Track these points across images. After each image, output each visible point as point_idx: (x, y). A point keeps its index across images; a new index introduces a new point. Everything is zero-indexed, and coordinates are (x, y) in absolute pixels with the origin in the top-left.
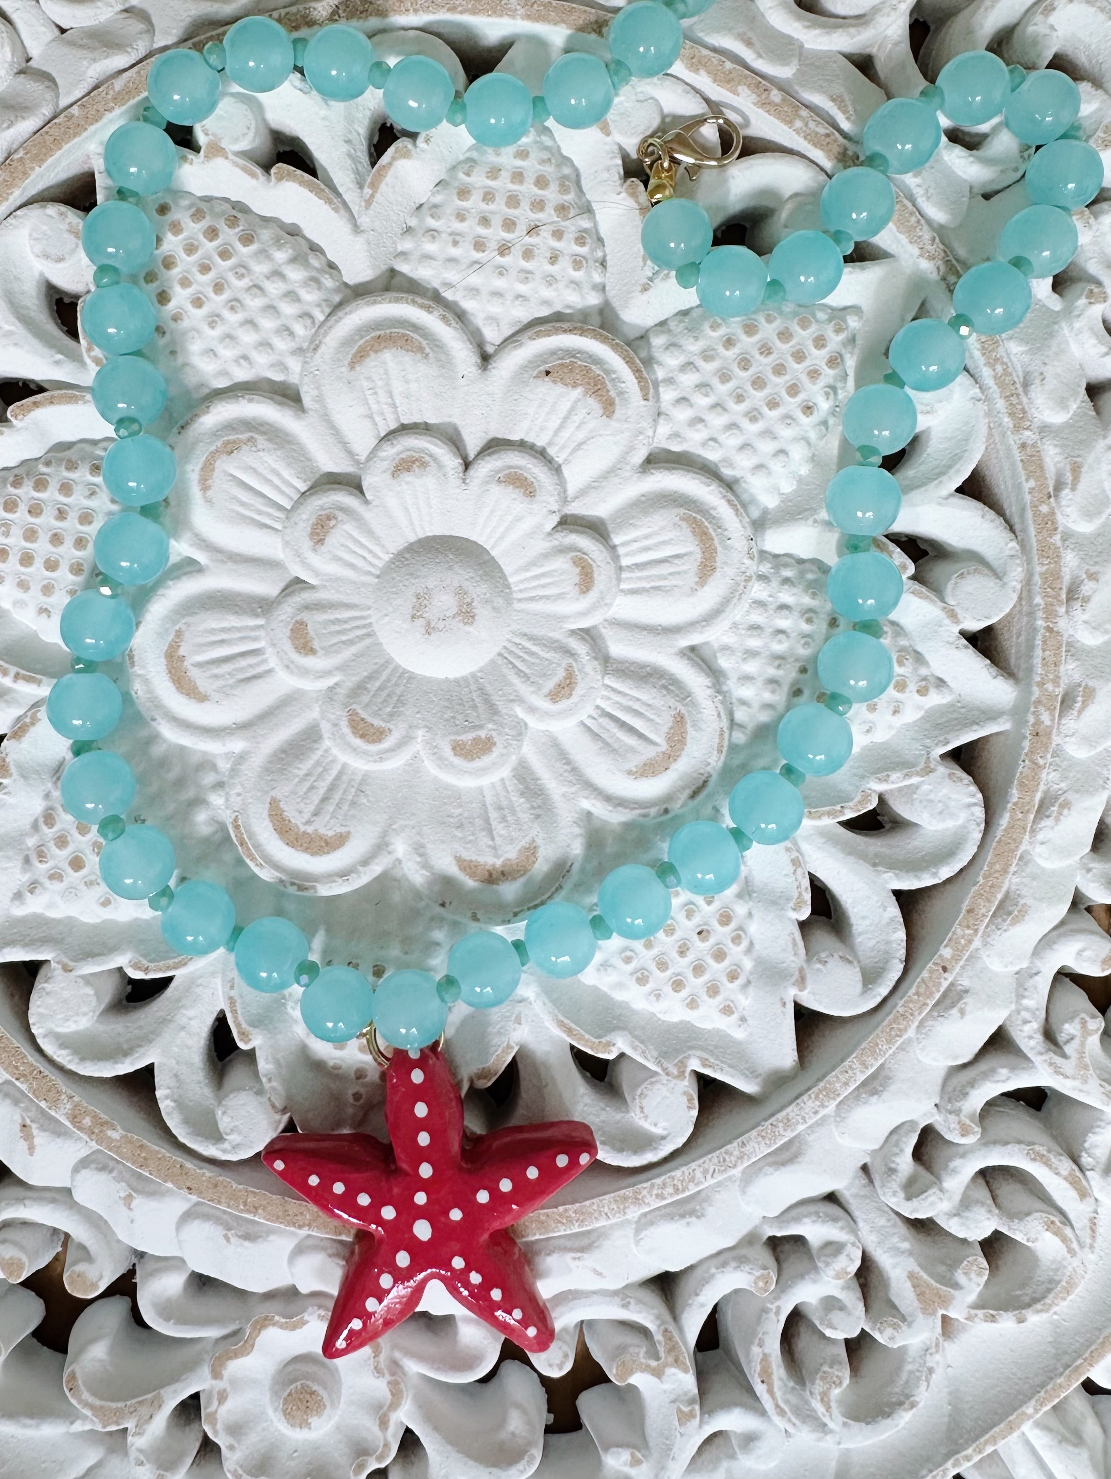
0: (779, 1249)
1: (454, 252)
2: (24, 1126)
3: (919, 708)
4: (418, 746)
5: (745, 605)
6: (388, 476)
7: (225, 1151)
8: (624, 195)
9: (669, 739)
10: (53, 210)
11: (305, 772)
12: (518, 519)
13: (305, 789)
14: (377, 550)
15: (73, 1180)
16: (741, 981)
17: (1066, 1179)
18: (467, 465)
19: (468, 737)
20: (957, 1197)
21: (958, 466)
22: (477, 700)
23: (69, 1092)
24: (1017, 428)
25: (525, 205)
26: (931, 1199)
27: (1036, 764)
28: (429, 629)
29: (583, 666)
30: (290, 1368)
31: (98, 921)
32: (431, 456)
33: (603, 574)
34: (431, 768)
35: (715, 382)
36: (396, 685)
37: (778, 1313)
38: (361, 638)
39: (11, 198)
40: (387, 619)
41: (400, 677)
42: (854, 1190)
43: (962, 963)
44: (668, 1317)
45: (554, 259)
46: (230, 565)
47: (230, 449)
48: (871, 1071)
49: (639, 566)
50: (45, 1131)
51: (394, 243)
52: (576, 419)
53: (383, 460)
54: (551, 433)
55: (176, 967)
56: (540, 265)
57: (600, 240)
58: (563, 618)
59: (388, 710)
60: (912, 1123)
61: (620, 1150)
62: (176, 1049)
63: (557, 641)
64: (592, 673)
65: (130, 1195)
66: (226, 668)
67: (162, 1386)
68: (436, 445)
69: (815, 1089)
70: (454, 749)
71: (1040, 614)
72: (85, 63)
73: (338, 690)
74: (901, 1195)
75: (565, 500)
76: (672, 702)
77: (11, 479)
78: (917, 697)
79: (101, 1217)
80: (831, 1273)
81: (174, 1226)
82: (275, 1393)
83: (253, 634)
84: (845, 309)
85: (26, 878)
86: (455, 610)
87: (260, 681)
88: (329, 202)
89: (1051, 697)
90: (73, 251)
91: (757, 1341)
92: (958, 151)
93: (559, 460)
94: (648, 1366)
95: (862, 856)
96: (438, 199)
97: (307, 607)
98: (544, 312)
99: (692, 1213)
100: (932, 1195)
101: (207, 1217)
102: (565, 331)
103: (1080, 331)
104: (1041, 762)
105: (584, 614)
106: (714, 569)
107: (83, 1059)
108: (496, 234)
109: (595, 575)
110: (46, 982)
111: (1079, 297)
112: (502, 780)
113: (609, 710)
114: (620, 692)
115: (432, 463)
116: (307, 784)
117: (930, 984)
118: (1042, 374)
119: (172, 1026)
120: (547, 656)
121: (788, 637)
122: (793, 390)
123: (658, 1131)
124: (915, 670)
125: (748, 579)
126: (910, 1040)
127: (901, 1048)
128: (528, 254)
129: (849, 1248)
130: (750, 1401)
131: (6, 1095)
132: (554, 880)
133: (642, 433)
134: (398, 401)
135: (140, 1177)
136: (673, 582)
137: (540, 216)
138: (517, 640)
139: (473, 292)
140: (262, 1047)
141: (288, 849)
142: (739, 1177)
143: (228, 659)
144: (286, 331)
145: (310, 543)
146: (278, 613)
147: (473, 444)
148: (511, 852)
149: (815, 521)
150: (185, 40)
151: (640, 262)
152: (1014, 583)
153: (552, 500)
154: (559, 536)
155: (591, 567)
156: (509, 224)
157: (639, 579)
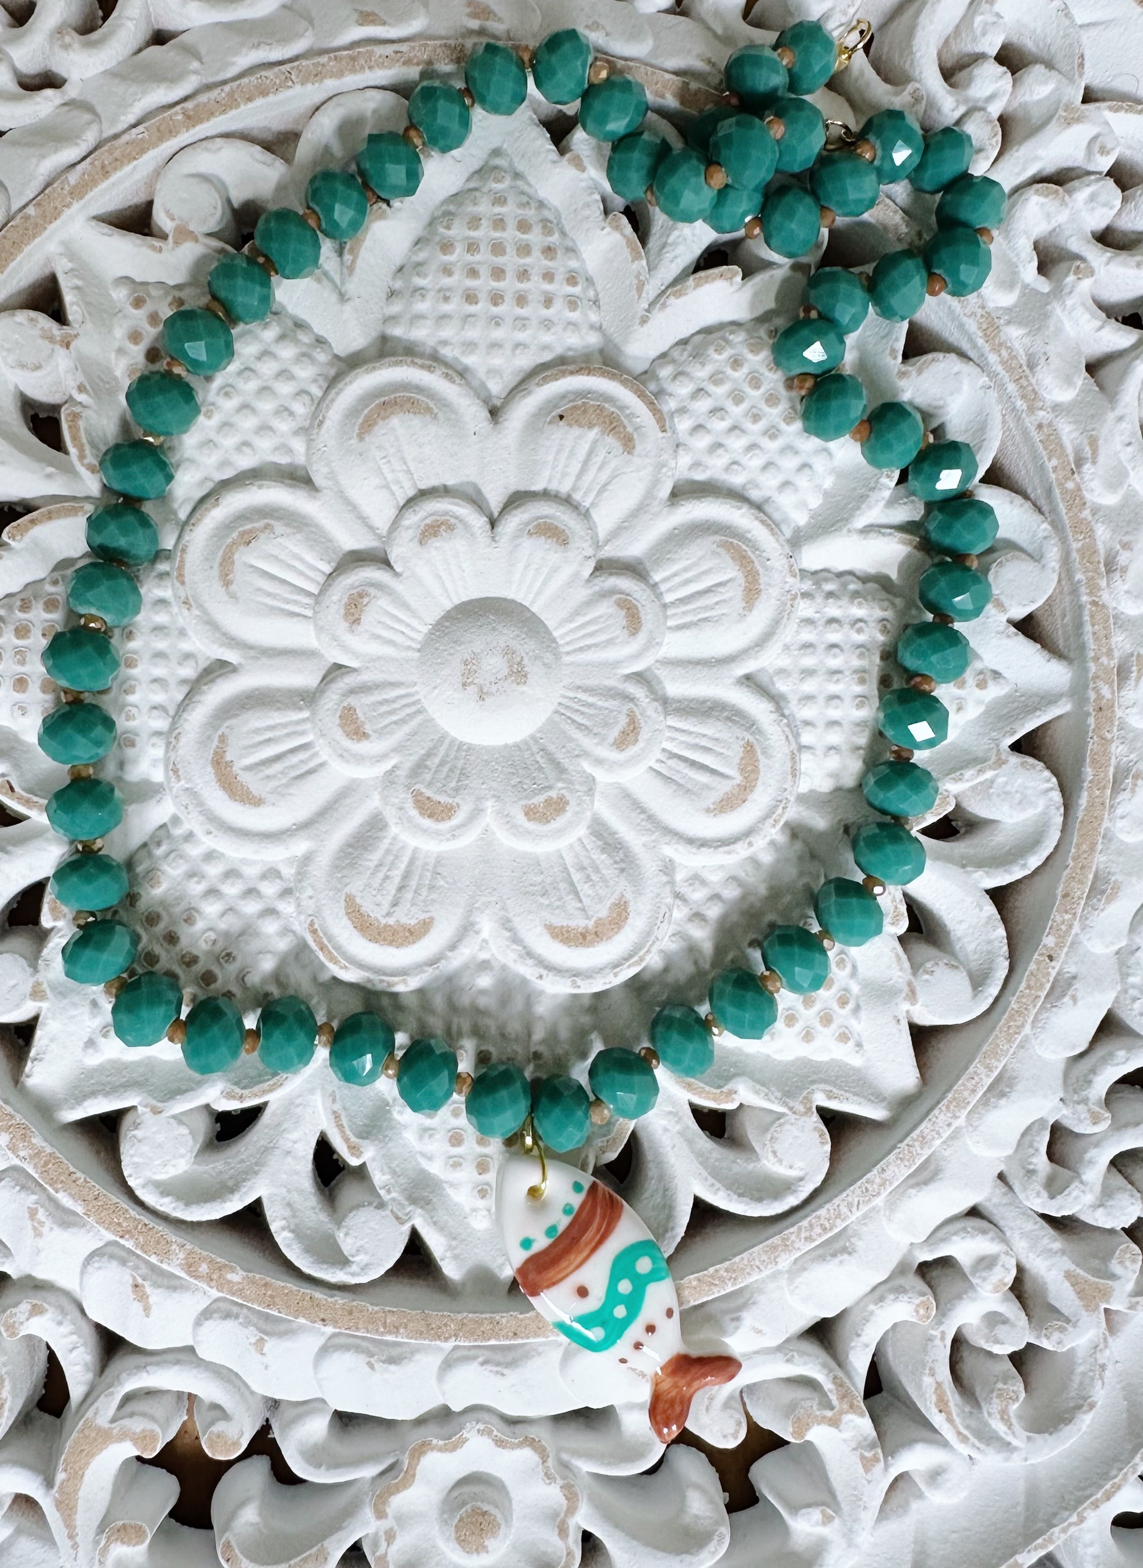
0: (930, 1275)
1: (447, 308)
2: (136, 1286)
3: (979, 702)
4: (489, 819)
5: (793, 626)
6: (415, 545)
7: (353, 1275)
8: (608, 229)
9: (742, 771)
10: (23, 316)
11: (376, 863)
12: (555, 570)
13: (379, 881)
14: (414, 623)
15: (195, 1335)
16: (851, 1006)
18: (493, 523)
19: (539, 799)
20: (1098, 1188)
21: (979, 457)
22: (542, 761)
23: (180, 1240)
25: (511, 250)
26: (1075, 1193)
27: (1104, 739)
28: (482, 696)
29: (644, 710)
30: (455, 1493)
32: (456, 518)
33: (648, 612)
34: (507, 840)
35: (729, 405)
36: (456, 758)
37: (943, 1338)
38: (412, 716)
40: (436, 692)
41: (458, 750)
42: (995, 1200)
43: (1066, 950)
44: (832, 1364)
45: (548, 302)
46: (265, 660)
47: (248, 539)
48: (996, 1073)
49: (683, 601)
50: (159, 1287)
51: (381, 307)
52: (598, 460)
53: (408, 528)
54: (573, 478)
55: (271, 1090)
56: (534, 310)
57: (590, 279)
58: (616, 664)
59: (453, 784)
60: (1042, 1121)
61: (760, 1200)
62: (283, 1177)
63: (613, 688)
64: (654, 715)
65: (261, 1340)
66: (278, 767)
67: (324, 1537)
68: (458, 506)
69: (945, 1102)
70: (526, 814)
71: (1083, 590)
72: (34, 161)
73: (398, 773)
74: (1045, 1194)
75: (598, 546)
76: (738, 732)
77: (19, 603)
78: (976, 691)
79: (231, 1370)
80: (989, 1287)
81: (311, 1366)
82: (444, 1521)
83: (299, 728)
85: (97, 1023)
86: (506, 671)
87: (314, 776)
89: (1107, 670)
90: (50, 356)
91: (927, 1371)
93: (586, 504)
94: (824, 1417)
95: (950, 860)
96: (421, 256)
97: (352, 691)
98: (547, 357)
99: (845, 1250)
100: (1074, 1190)
101: (346, 1348)
102: (572, 373)
103: (1073, 308)
104: (1109, 736)
105: (637, 656)
106: (759, 592)
107: (188, 1204)
108: (484, 284)
109: (642, 615)
110: (134, 1129)
111: (1067, 275)
112: (580, 839)
113: (675, 751)
114: (684, 731)
115: (459, 525)
116: (381, 875)
117: (1040, 976)
118: (1044, 353)
119: (277, 1152)
120: (606, 704)
121: (842, 650)
123: (794, 1173)
125: (794, 598)
126: (1027, 1036)
127: (1021, 1046)
128: (521, 300)
129: (1003, 1258)
130: (928, 1434)
131: (112, 1257)
132: (648, 934)
133: (664, 466)
134: (412, 468)
135: (267, 1317)
136: (720, 612)
137: (528, 260)
138: (571, 694)
139: (470, 346)
140: (374, 1159)
141: (372, 945)
142: (881, 1204)
143: (278, 758)
144: (284, 411)
145: (344, 625)
146: (322, 702)
147: (495, 500)
148: (602, 911)
149: (849, 531)
150: (134, 126)
151: (634, 292)
152: (1053, 564)
153: (585, 545)
154: (597, 581)
155: (636, 607)
156: (498, 273)
157: (684, 613)
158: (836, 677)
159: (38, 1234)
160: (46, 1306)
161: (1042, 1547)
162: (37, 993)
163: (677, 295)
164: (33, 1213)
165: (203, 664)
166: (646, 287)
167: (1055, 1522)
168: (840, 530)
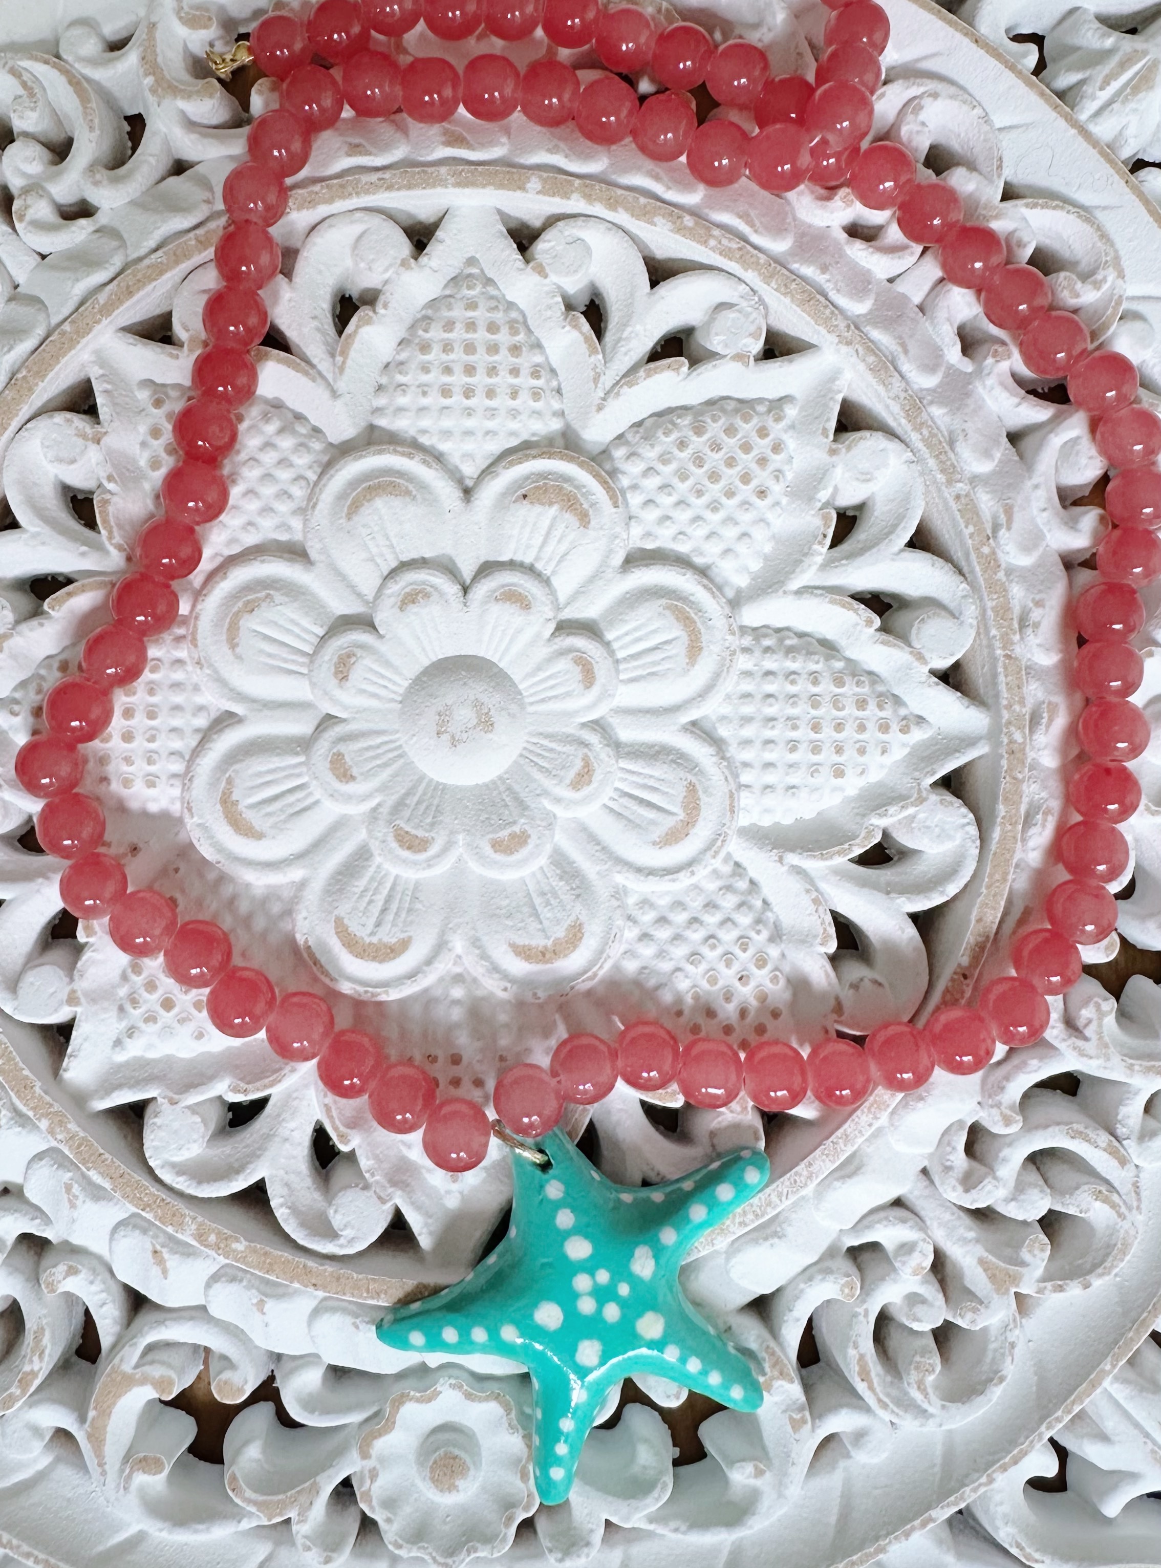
0: (859, 1260)
1: (425, 401)
2: (155, 1252)
3: (904, 745)
4: (459, 850)
5: (734, 677)
6: (396, 610)
7: (341, 1246)
8: (568, 328)
9: (685, 808)
10: (60, 418)
11: (362, 888)
12: (519, 631)
13: (365, 905)
14: (397, 678)
15: (206, 1296)
16: (783, 1017)
17: (1105, 1150)
18: (465, 590)
20: (1012, 1184)
21: (902, 525)
22: (507, 799)
23: (192, 1213)
24: (950, 482)
25: (481, 349)
26: (989, 1187)
27: (1015, 778)
28: (454, 742)
29: (598, 754)
30: (431, 1440)
31: (194, 1054)
32: (432, 586)
33: (602, 668)
34: (475, 867)
35: (675, 481)
36: (432, 797)
37: (866, 1316)
38: (394, 760)
39: (21, 414)
40: (415, 739)
41: (434, 789)
42: (916, 1193)
43: (980, 969)
44: (767, 1335)
45: (514, 395)
46: (266, 712)
47: (250, 608)
49: (633, 657)
50: (176, 1253)
51: (370, 400)
52: (557, 533)
53: (389, 597)
54: (536, 550)
55: (271, 1085)
56: (502, 401)
57: (553, 371)
58: (572, 714)
59: (429, 820)
60: (960, 1122)
62: (283, 1160)
63: (573, 735)
64: (607, 759)
65: (262, 1301)
66: (277, 805)
67: (317, 1474)
68: (434, 575)
69: (867, 1104)
70: (493, 846)
71: (998, 644)
72: (69, 283)
73: (381, 810)
74: (960, 1189)
75: (558, 609)
76: (682, 774)
78: (900, 735)
79: (237, 1327)
80: (908, 1271)
81: (305, 1324)
82: (421, 1463)
83: (297, 771)
84: (781, 399)
85: (124, 1024)
86: (475, 721)
87: (309, 813)
88: (306, 374)
89: (1020, 717)
90: (83, 452)
91: (851, 1344)
92: (859, 245)
93: (548, 572)
95: (875, 886)
96: (403, 356)
97: (342, 739)
98: (514, 442)
99: (775, 1234)
100: (988, 1184)
101: (334, 1310)
102: (534, 457)
103: (992, 387)
104: (1020, 776)
105: (592, 707)
106: (701, 649)
107: (200, 1183)
108: (458, 379)
109: (596, 671)
110: (156, 1116)
111: (985, 358)
112: (541, 868)
113: (627, 790)
114: (633, 773)
115: (435, 593)
116: (366, 899)
117: (955, 992)
118: (963, 430)
119: (277, 1139)
120: (564, 749)
121: (777, 700)
122: (746, 478)
124: (895, 711)
125: (733, 653)
128: (491, 393)
129: (922, 1245)
130: (854, 1400)
131: (135, 1227)
132: (602, 952)
133: (617, 537)
134: (394, 541)
135: (268, 1282)
136: (667, 666)
137: (496, 358)
138: (535, 740)
139: (447, 434)
140: (360, 1147)
141: (359, 961)
142: (811, 1194)
143: (276, 798)
144: (285, 494)
145: (335, 681)
146: (315, 749)
147: (467, 570)
148: (560, 932)
149: (785, 592)
150: (156, 250)
151: (592, 385)
152: (970, 620)
153: (546, 609)
154: (557, 640)
155: (590, 663)
156: (470, 370)
157: (636, 668)
158: (771, 724)
159: (73, 1206)
160: (80, 1267)
161: (955, 1503)
162: (72, 1000)
163: (630, 385)
164: (68, 1188)
165: (214, 715)
166: (602, 378)
167: (967, 1482)
168: (777, 591)
